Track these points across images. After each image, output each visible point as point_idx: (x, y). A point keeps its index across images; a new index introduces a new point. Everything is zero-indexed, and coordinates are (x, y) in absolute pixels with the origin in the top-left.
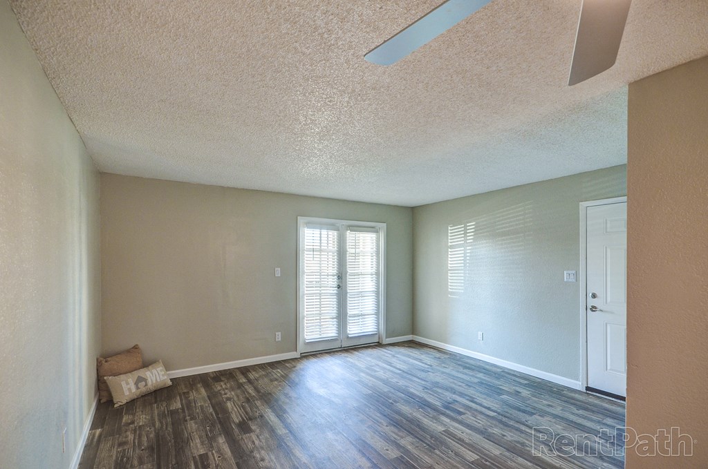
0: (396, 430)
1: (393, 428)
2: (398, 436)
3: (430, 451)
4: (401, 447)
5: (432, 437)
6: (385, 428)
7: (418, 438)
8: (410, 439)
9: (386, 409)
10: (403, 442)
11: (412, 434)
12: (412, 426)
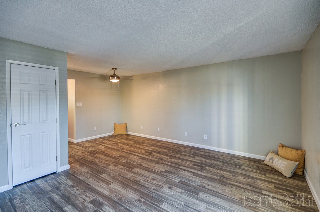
0: (135, 179)
1: (137, 179)
2: (134, 177)
3: (120, 174)
4: (132, 173)
5: (118, 180)
6: (141, 179)
7: (125, 178)
8: (129, 177)
9: (144, 191)
10: (132, 174)
11: (128, 179)
12: (127, 183)
